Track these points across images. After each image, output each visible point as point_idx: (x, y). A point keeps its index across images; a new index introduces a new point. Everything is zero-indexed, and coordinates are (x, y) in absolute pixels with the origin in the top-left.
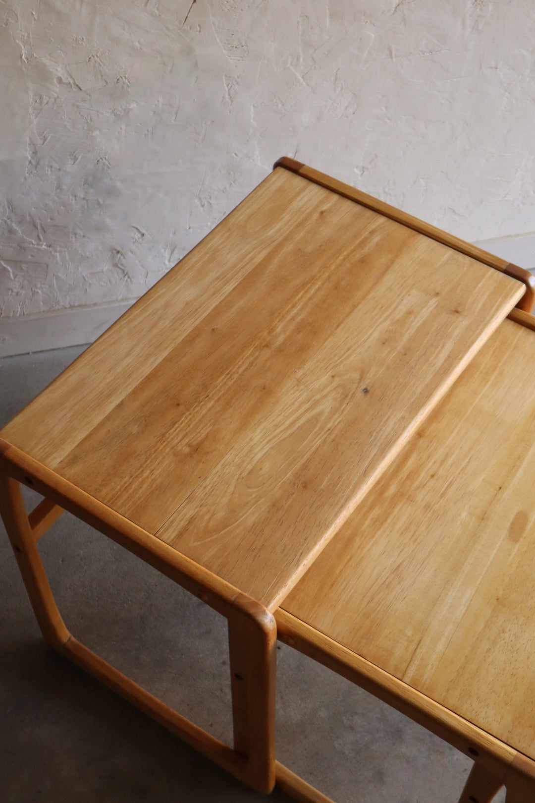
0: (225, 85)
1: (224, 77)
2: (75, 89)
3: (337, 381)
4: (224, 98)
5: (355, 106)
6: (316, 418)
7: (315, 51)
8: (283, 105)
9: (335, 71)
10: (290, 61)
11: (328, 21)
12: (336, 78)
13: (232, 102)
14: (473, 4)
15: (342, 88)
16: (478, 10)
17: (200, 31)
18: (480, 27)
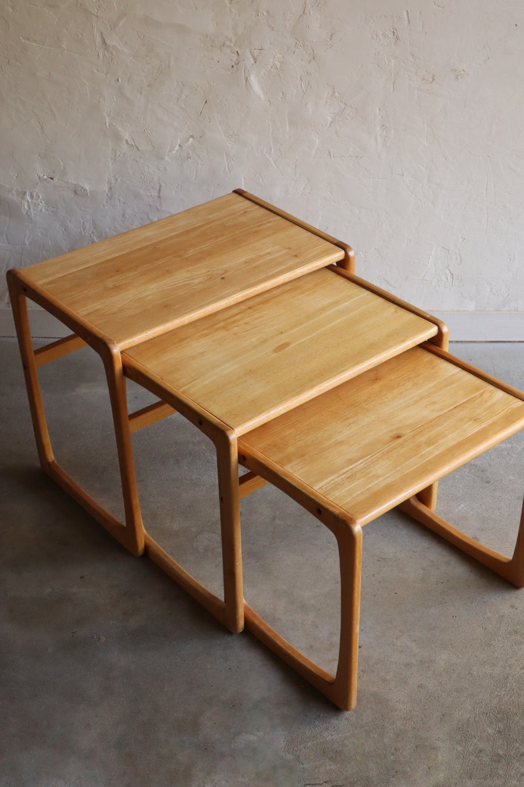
0: (226, 160)
1: (224, 155)
2: (136, 149)
3: (209, 273)
4: (225, 169)
5: (310, 188)
6: (188, 285)
7: (281, 145)
8: (263, 180)
9: (295, 161)
10: (265, 149)
11: (288, 127)
12: (296, 167)
13: (230, 172)
14: (381, 128)
15: (300, 174)
16: (384, 132)
17: (209, 122)
18: (388, 145)
